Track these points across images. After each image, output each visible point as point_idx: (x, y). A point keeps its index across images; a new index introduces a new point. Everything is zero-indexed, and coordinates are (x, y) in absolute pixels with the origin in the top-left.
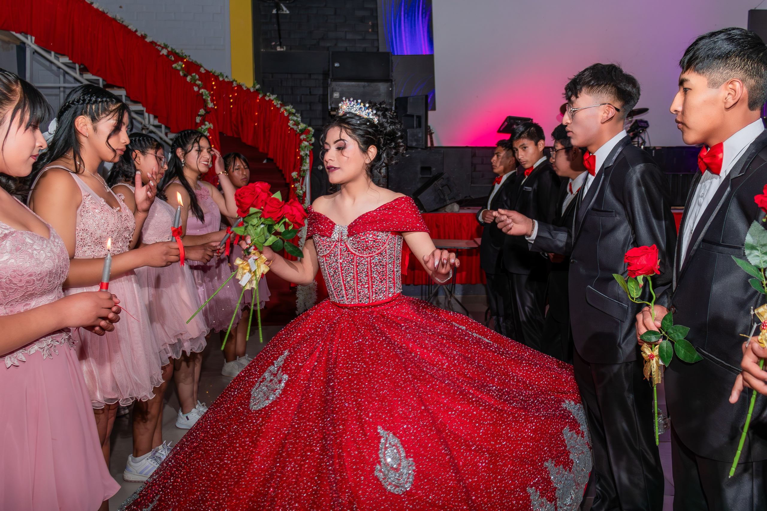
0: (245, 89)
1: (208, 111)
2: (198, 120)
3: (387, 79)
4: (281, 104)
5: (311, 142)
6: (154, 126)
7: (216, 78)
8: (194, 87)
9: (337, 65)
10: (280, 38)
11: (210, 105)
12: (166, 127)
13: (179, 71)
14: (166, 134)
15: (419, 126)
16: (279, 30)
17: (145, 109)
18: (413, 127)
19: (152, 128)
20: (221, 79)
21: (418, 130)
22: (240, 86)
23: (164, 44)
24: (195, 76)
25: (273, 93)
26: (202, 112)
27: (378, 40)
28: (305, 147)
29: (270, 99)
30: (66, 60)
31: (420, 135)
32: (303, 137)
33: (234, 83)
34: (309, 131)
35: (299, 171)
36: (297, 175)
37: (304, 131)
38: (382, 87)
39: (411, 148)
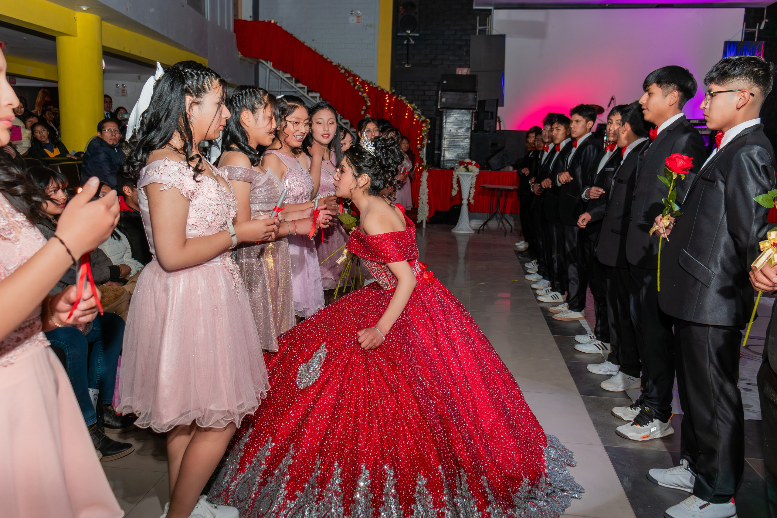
0: (385, 92)
1: (368, 107)
2: (363, 113)
3: (474, 91)
4: (408, 103)
7: (368, 85)
8: (359, 92)
9: (445, 82)
10: (408, 59)
11: (369, 104)
13: (350, 83)
15: (492, 118)
16: (408, 54)
18: (489, 119)
20: (371, 85)
21: (492, 121)
22: (382, 90)
24: (358, 85)
25: (403, 95)
26: (364, 108)
27: (469, 60)
28: (425, 130)
29: (401, 99)
30: (289, 75)
31: (492, 124)
32: (424, 125)
33: (379, 88)
34: (428, 121)
37: (424, 121)
38: (471, 96)
39: (486, 131)
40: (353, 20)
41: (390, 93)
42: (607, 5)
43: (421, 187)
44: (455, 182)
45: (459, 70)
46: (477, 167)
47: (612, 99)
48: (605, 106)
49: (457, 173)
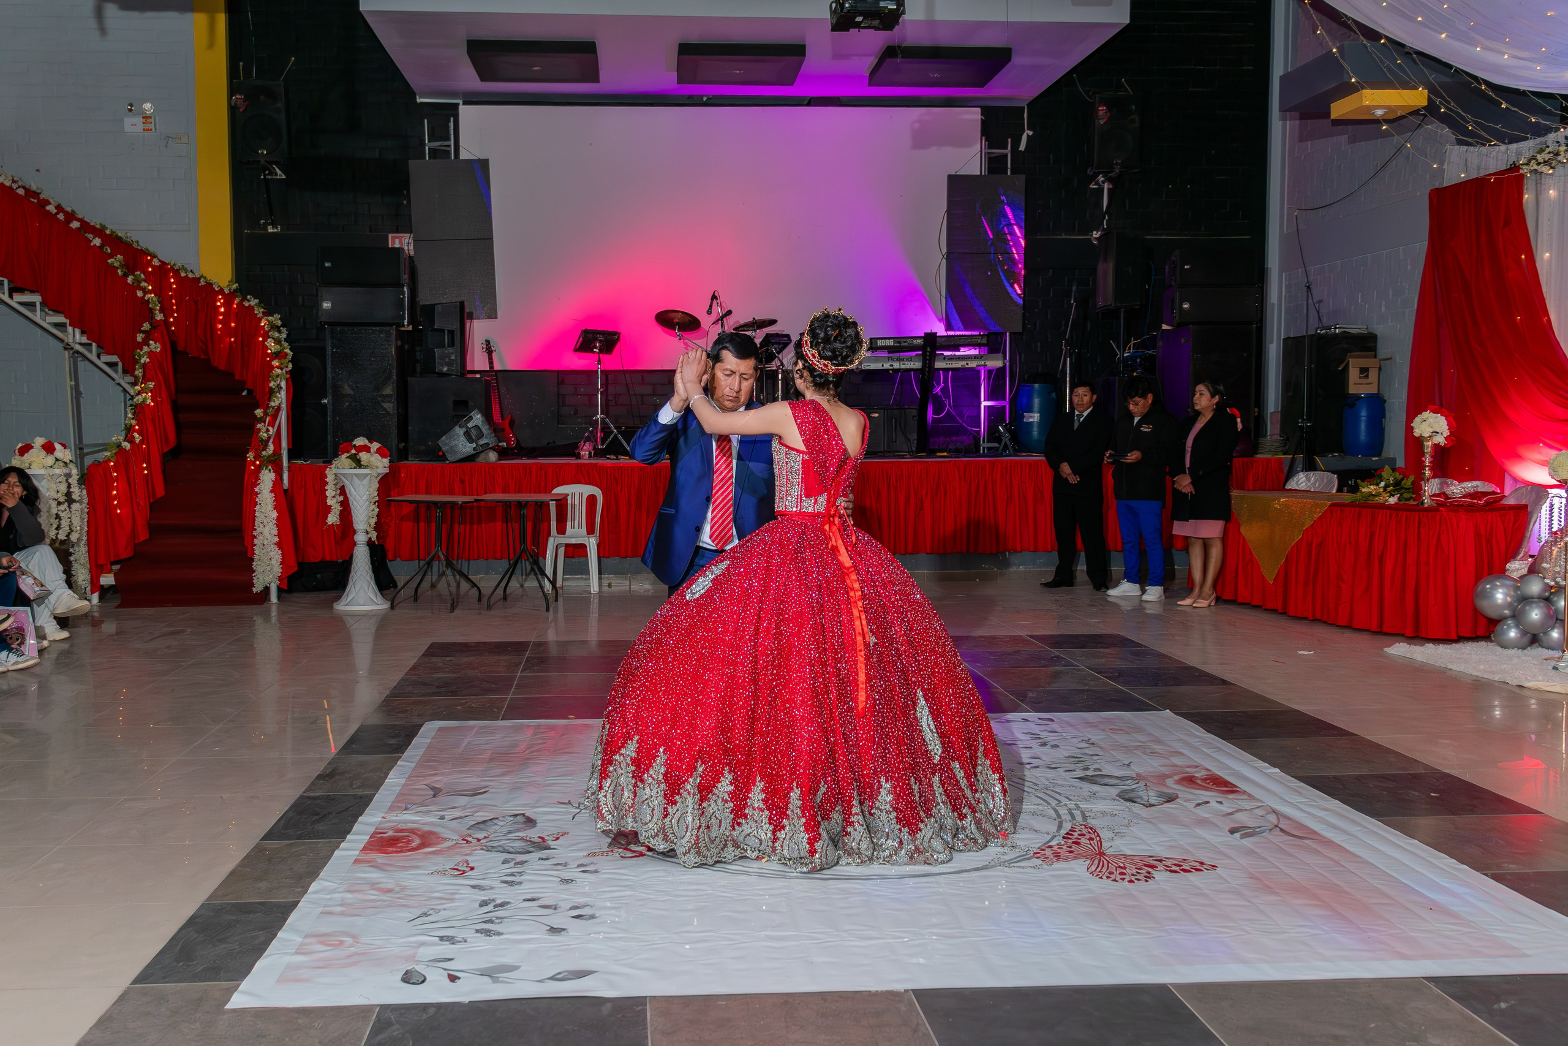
0: (217, 289)
1: (155, 325)
2: (140, 337)
3: (398, 284)
4: (263, 313)
5: (288, 369)
6: (81, 344)
7: (177, 273)
8: (137, 291)
9: (326, 265)
10: (272, 214)
11: (158, 316)
12: (98, 346)
13: (116, 269)
14: (99, 356)
15: (451, 344)
16: (270, 202)
17: (68, 321)
18: (444, 346)
19: (78, 347)
20: (183, 274)
21: (451, 350)
22: (209, 285)
23: (100, 224)
24: (139, 275)
25: (255, 297)
26: (146, 326)
27: (411, 218)
28: (278, 376)
29: (250, 305)
31: (453, 357)
32: (276, 363)
33: (202, 280)
34: (286, 354)
35: (266, 407)
36: (264, 413)
37: (280, 355)
38: (390, 295)
39: (442, 375)
40: (133, 125)
41: (226, 291)
42: (705, 99)
43: (257, 508)
44: (330, 491)
45: (394, 238)
46: (383, 456)
47: (714, 297)
48: (700, 314)
49: (334, 471)
